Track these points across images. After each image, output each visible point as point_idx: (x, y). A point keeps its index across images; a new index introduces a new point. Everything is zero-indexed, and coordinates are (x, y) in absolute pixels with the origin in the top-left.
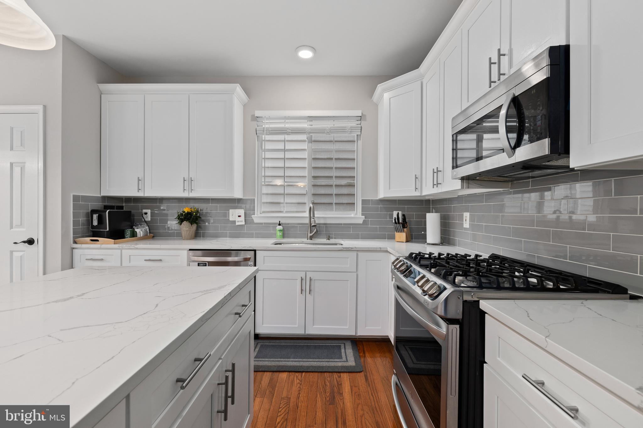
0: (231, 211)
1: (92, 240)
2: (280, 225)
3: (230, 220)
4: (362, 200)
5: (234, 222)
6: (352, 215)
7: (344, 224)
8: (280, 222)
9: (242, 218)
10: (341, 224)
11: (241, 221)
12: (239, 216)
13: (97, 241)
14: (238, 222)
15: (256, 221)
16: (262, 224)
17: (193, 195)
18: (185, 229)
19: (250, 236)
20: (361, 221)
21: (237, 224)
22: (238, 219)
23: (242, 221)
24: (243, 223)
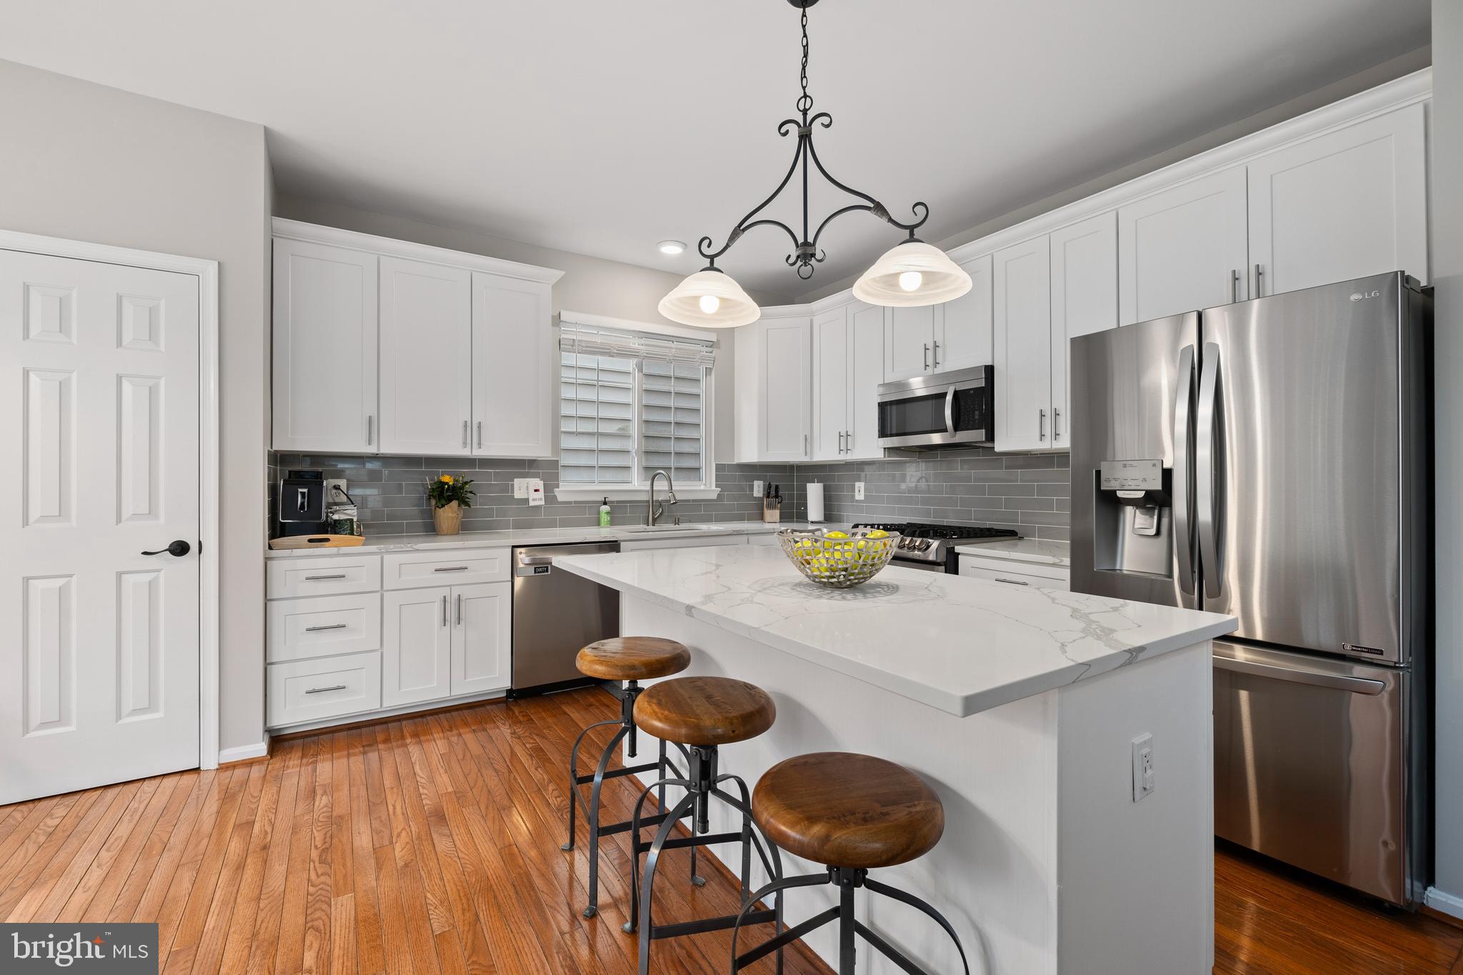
0: (517, 482)
1: (310, 541)
2: (605, 503)
3: (515, 497)
4: (716, 464)
5: (527, 500)
6: (702, 487)
7: (694, 501)
8: (605, 498)
9: (541, 494)
10: (689, 501)
11: (537, 499)
12: (536, 491)
13: (327, 540)
14: (534, 500)
15: (561, 498)
16: (571, 503)
17: (478, 453)
18: (450, 515)
19: (551, 524)
20: (714, 496)
21: (532, 503)
22: (533, 495)
23: (541, 499)
24: (542, 503)
